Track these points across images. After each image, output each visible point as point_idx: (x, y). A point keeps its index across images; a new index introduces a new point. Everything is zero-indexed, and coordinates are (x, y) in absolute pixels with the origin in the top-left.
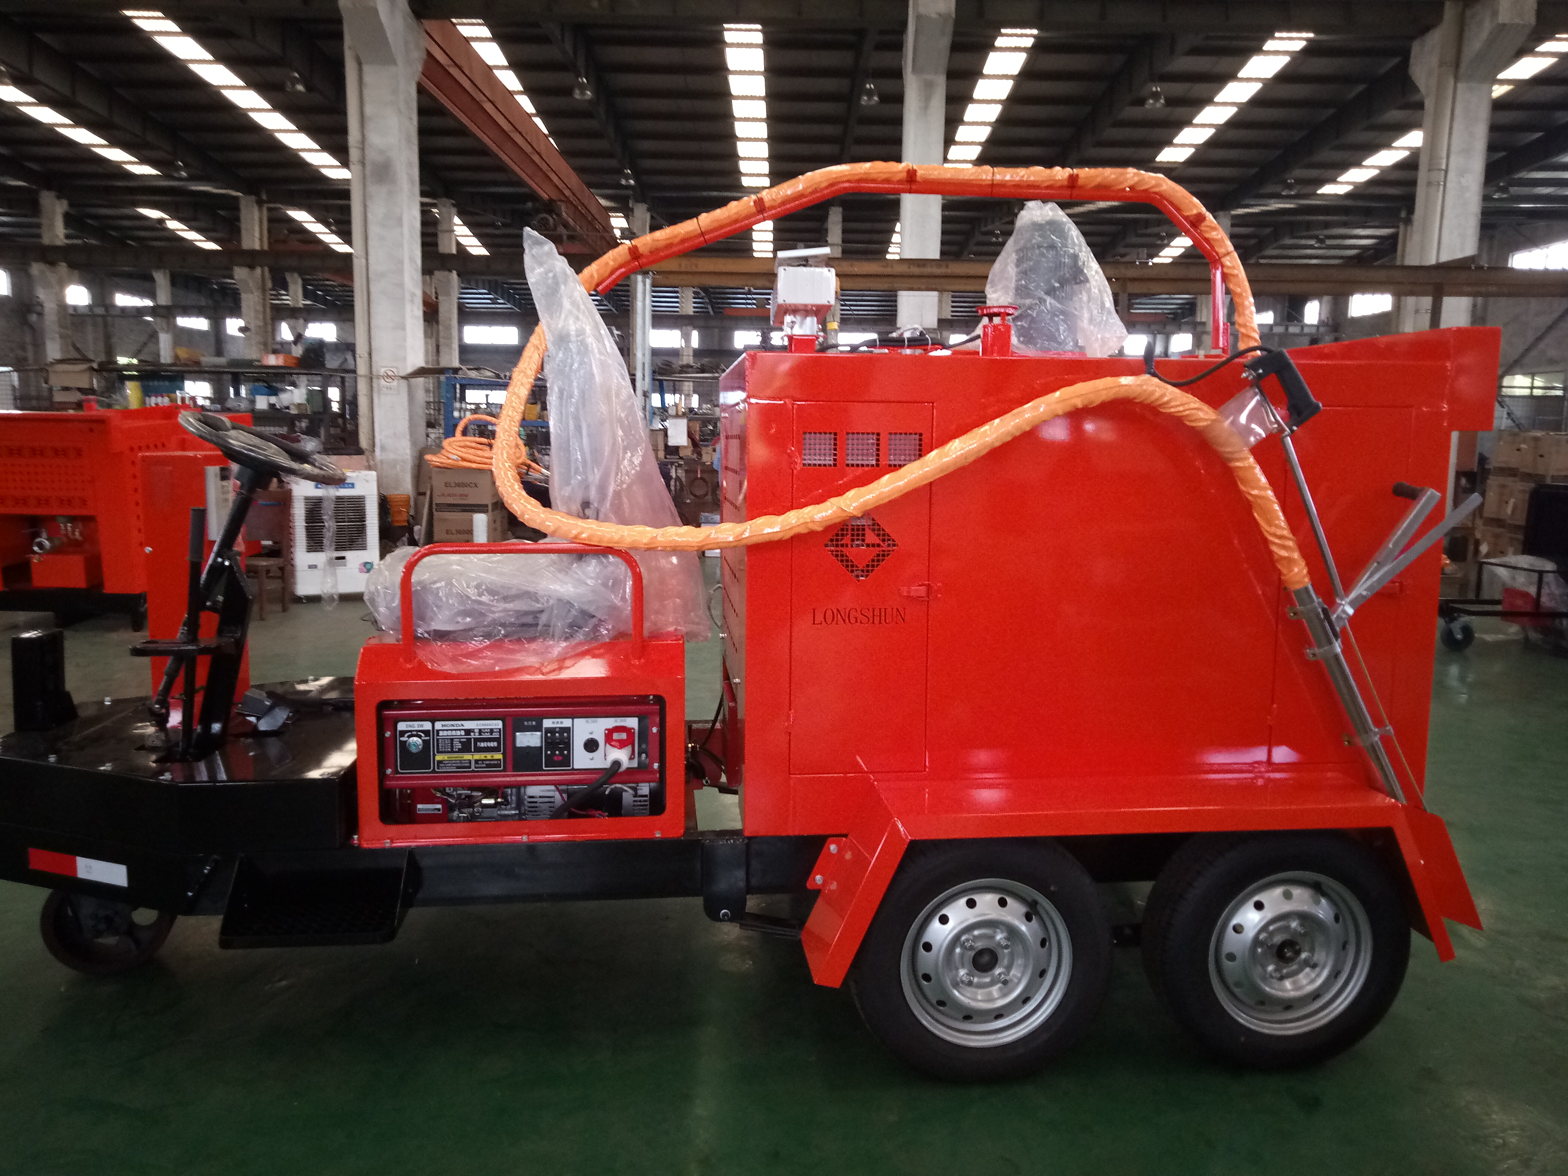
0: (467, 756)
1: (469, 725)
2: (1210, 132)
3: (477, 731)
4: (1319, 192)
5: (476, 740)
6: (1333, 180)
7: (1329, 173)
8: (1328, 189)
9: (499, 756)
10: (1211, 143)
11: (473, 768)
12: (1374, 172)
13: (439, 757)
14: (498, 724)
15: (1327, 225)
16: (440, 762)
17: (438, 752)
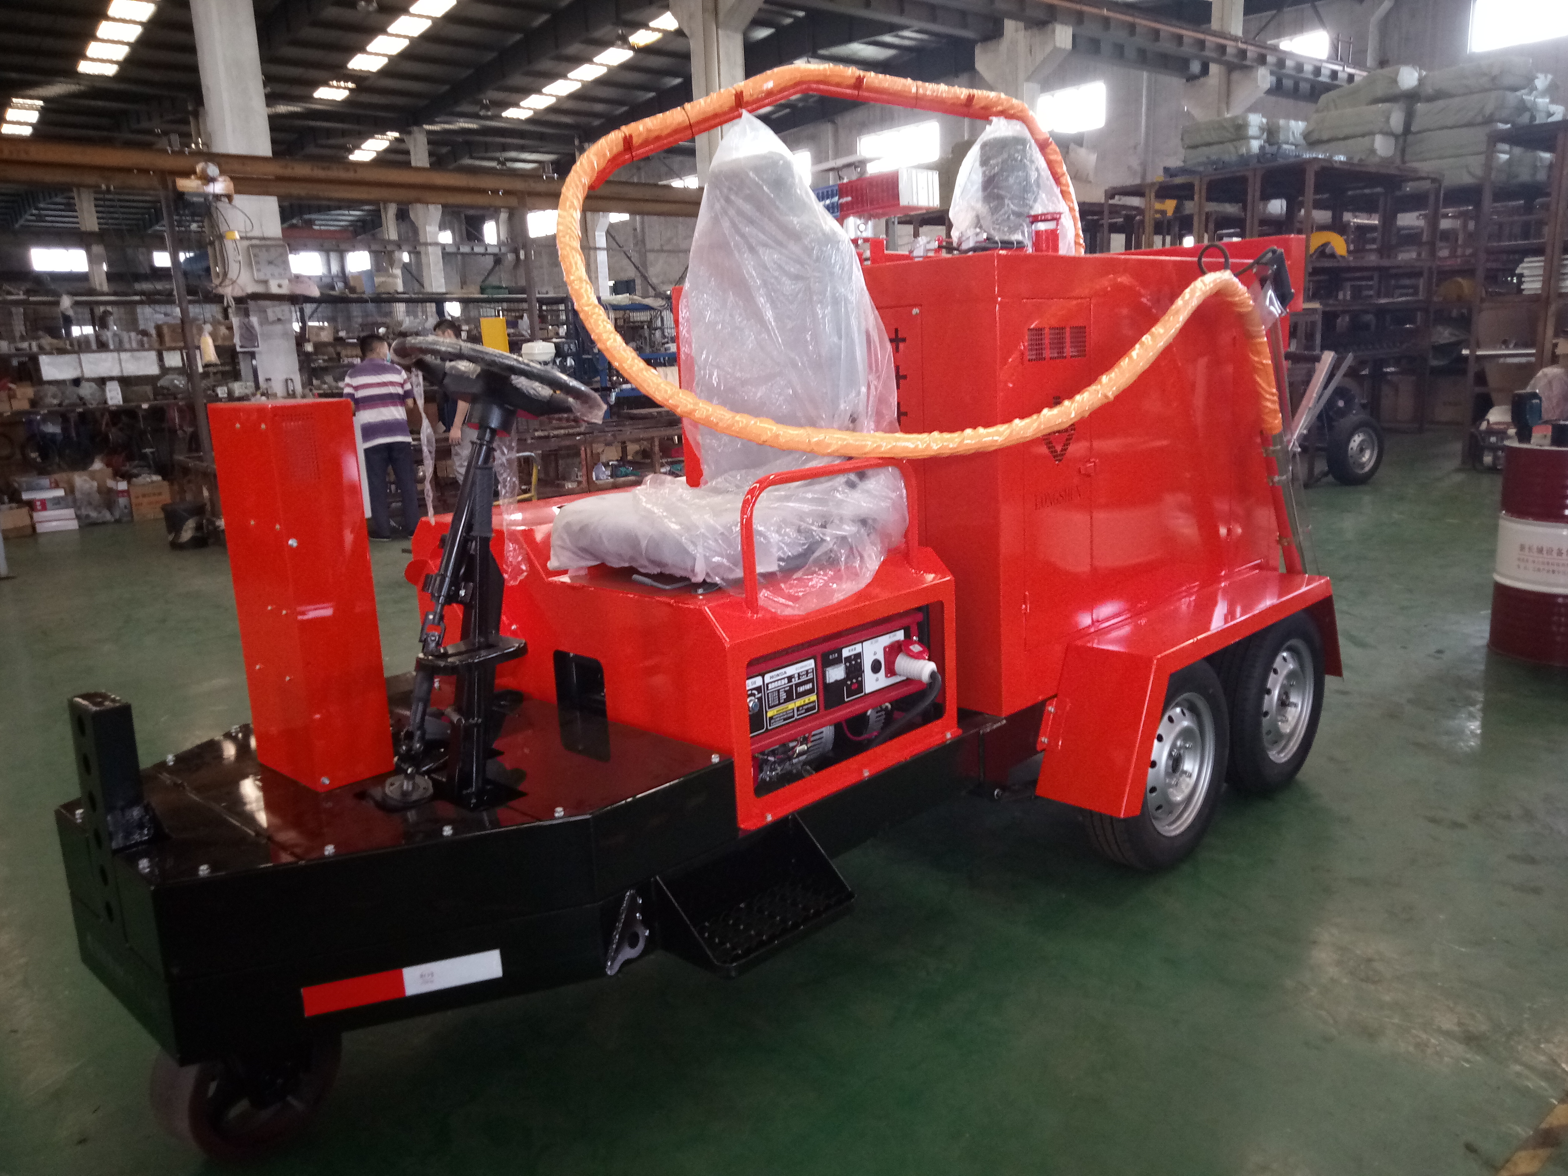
0: (791, 705)
1: (791, 670)
2: (404, 44)
3: (796, 676)
4: (504, 114)
5: (798, 685)
6: (516, 105)
7: (514, 97)
8: (511, 113)
9: (813, 697)
10: (404, 55)
11: (796, 717)
12: (551, 101)
13: (770, 714)
14: (810, 664)
15: (505, 148)
16: (771, 718)
17: (770, 708)
